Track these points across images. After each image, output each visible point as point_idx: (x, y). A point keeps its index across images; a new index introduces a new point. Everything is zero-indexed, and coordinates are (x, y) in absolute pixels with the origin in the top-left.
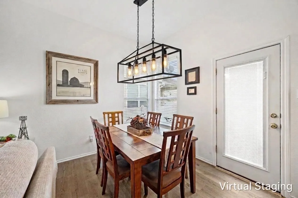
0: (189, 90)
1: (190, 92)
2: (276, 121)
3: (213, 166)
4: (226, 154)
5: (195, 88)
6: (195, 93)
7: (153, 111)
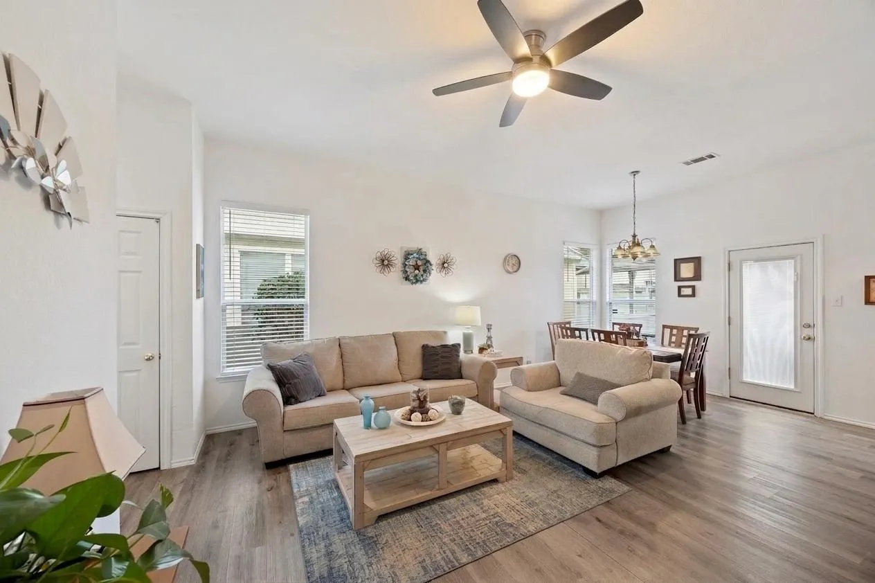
0: (682, 289)
1: (682, 293)
2: (808, 332)
3: (724, 398)
4: (745, 379)
5: (693, 287)
6: (693, 295)
7: (601, 326)
